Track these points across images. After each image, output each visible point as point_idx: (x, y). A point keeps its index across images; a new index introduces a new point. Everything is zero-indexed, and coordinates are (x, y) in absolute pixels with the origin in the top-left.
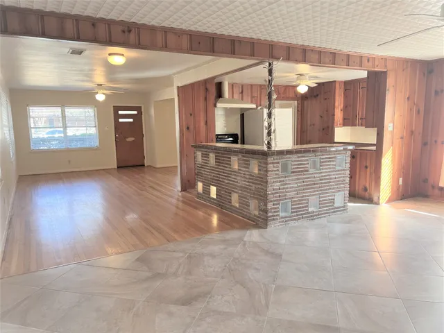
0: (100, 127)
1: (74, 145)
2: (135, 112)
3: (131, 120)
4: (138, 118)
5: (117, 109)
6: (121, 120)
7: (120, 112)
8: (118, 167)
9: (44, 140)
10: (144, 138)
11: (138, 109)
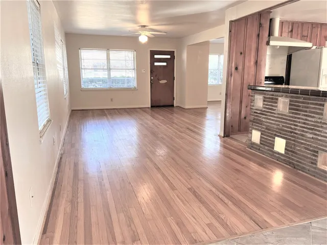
0: (138, 69)
1: (115, 86)
2: (169, 57)
3: (165, 64)
4: (171, 62)
5: (153, 53)
6: (156, 64)
7: (156, 56)
8: (151, 107)
9: (92, 81)
10: (175, 81)
11: (172, 53)
